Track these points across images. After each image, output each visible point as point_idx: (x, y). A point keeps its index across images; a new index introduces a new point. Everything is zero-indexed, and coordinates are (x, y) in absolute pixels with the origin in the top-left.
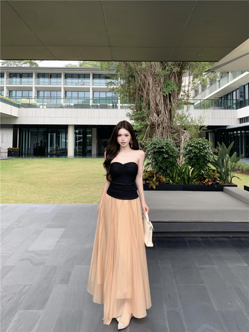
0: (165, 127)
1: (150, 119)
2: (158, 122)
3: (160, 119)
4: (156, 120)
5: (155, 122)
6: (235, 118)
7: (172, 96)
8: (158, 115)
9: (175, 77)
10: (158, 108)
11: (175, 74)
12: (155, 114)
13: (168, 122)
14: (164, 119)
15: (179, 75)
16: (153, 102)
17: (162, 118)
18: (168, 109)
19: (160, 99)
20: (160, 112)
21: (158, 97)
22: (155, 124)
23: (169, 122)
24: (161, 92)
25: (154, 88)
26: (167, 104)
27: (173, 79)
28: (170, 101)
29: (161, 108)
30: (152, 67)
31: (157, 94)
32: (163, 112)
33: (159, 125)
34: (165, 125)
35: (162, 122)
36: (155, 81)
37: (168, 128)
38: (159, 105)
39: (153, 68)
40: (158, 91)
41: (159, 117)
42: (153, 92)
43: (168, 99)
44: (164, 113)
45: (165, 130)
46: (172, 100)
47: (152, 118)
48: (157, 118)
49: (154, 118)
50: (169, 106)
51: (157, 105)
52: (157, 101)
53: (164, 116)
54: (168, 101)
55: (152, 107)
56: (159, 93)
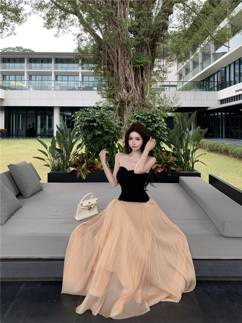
0: (136, 104)
1: (119, 96)
2: (127, 99)
3: (130, 95)
4: (126, 96)
5: (124, 99)
6: (216, 99)
7: (144, 71)
8: (128, 91)
9: (148, 50)
10: (128, 83)
11: (148, 46)
12: (125, 90)
13: (139, 100)
14: (134, 95)
15: (152, 47)
16: (122, 77)
17: (133, 95)
18: (140, 85)
19: (130, 73)
20: (130, 88)
21: (128, 71)
22: (124, 101)
23: (141, 99)
24: (131, 64)
25: (122, 61)
26: (139, 80)
27: (145, 51)
28: (142, 76)
29: (131, 83)
30: (120, 36)
31: (127, 67)
32: (133, 87)
33: (129, 102)
34: (136, 102)
35: (132, 99)
36: (123, 52)
37: (139, 106)
38: (128, 80)
39: (121, 38)
40: (127, 65)
41: (129, 94)
42: (122, 65)
43: (140, 74)
44: (135, 89)
45: (136, 108)
46: (144, 75)
47: (121, 94)
48: (127, 95)
49: (123, 95)
50: (141, 82)
51: (126, 80)
52: (127, 76)
53: (135, 93)
54: (140, 76)
55: (121, 82)
56: (128, 66)
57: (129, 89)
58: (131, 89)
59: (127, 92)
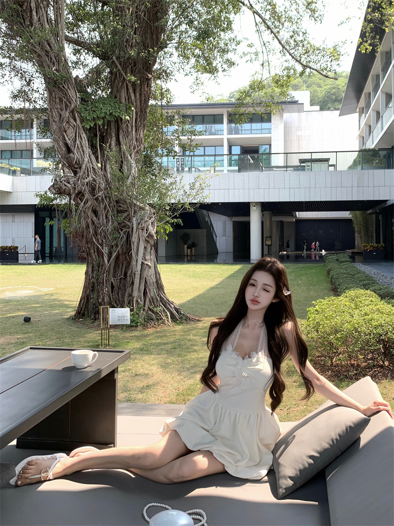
0: (100, 198)
2: (75, 188)
3: (80, 181)
4: (71, 183)
5: (66, 187)
7: (121, 131)
8: (75, 173)
9: (128, 90)
10: (70, 157)
12: (67, 170)
13: (106, 189)
14: (94, 180)
16: (59, 144)
17: (89, 179)
19: (76, 136)
20: (76, 166)
21: (70, 133)
24: (75, 120)
27: (123, 93)
28: (119, 142)
29: (81, 155)
32: (86, 164)
33: (80, 194)
34: (100, 194)
37: (106, 201)
38: (73, 150)
40: (65, 120)
41: (77, 177)
42: (54, 121)
45: (102, 206)
48: (73, 180)
49: (62, 179)
51: (68, 150)
52: (69, 142)
56: (67, 122)
57: (76, 168)
58: (80, 168)
59: (73, 175)
